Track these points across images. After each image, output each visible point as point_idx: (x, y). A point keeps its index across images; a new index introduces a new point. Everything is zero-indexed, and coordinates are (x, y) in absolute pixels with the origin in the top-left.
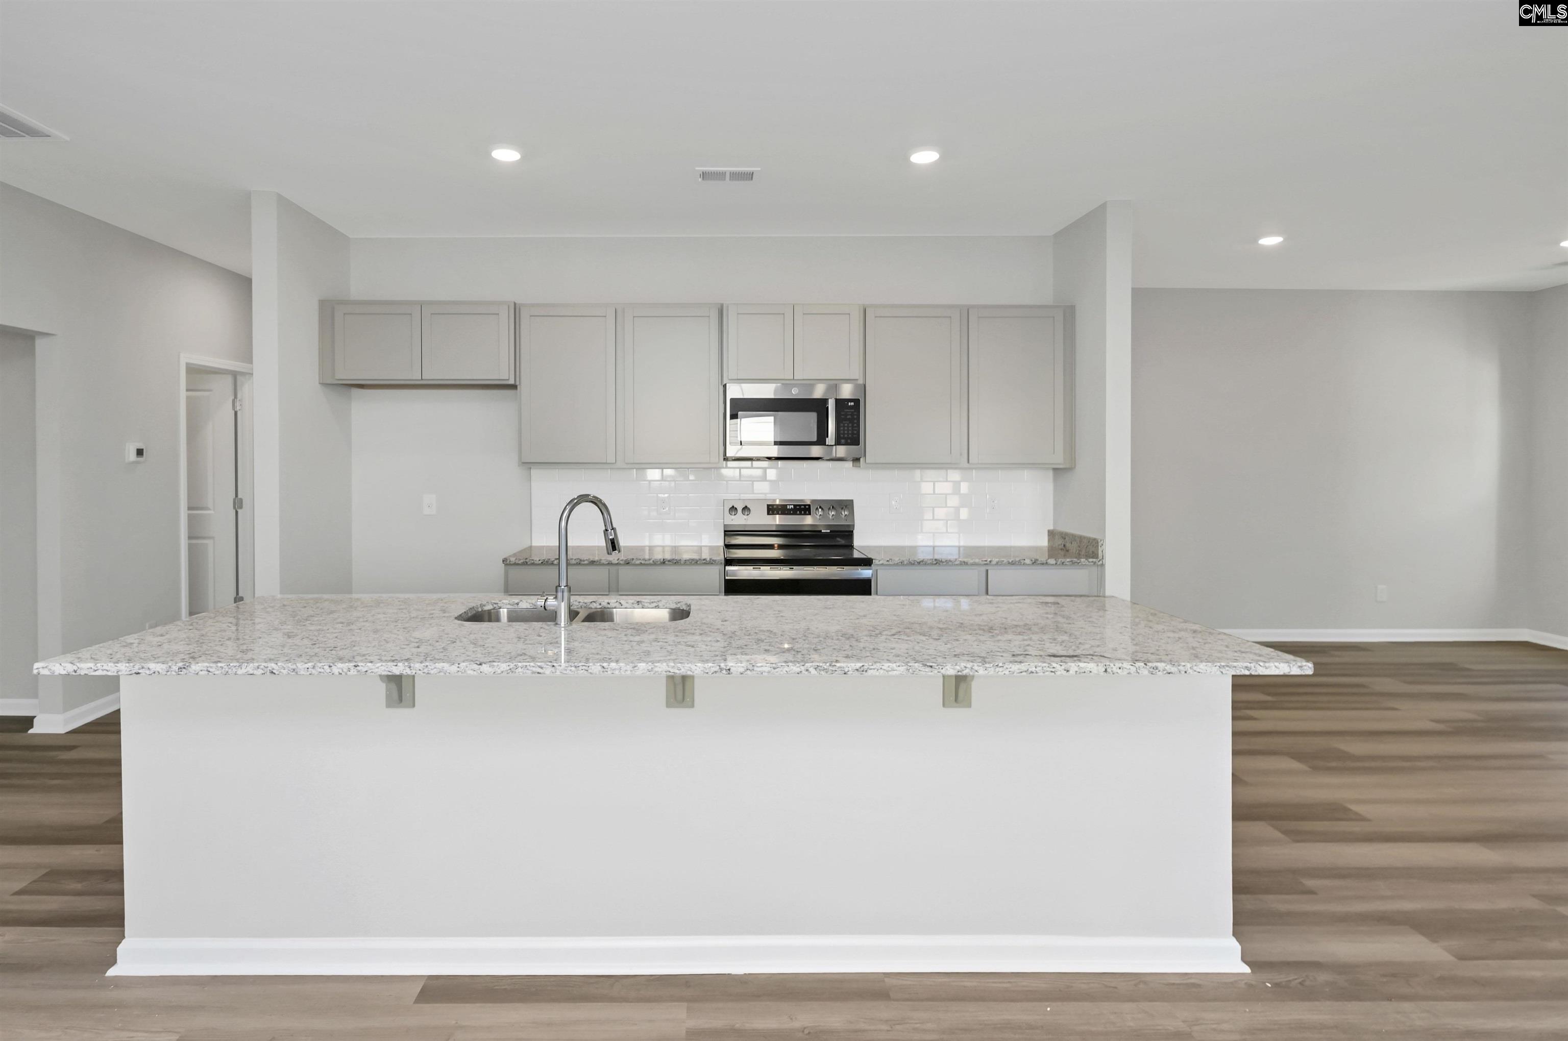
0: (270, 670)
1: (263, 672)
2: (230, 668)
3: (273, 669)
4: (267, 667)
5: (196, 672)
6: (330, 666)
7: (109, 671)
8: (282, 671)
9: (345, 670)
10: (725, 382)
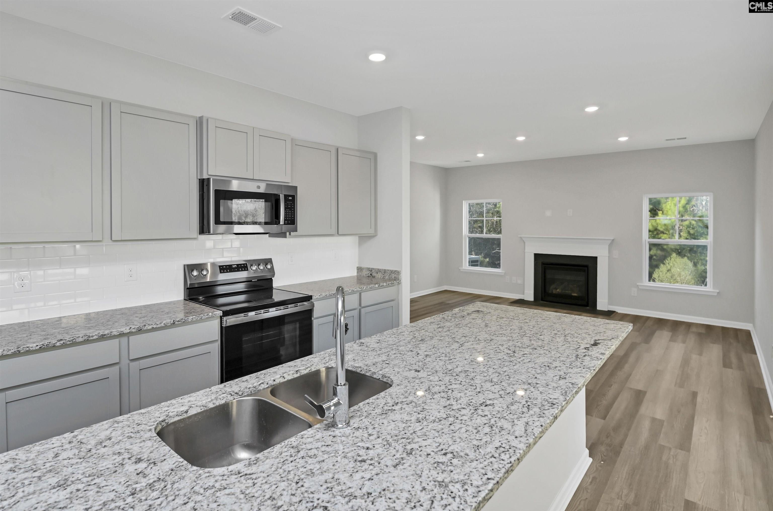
10: (205, 176)
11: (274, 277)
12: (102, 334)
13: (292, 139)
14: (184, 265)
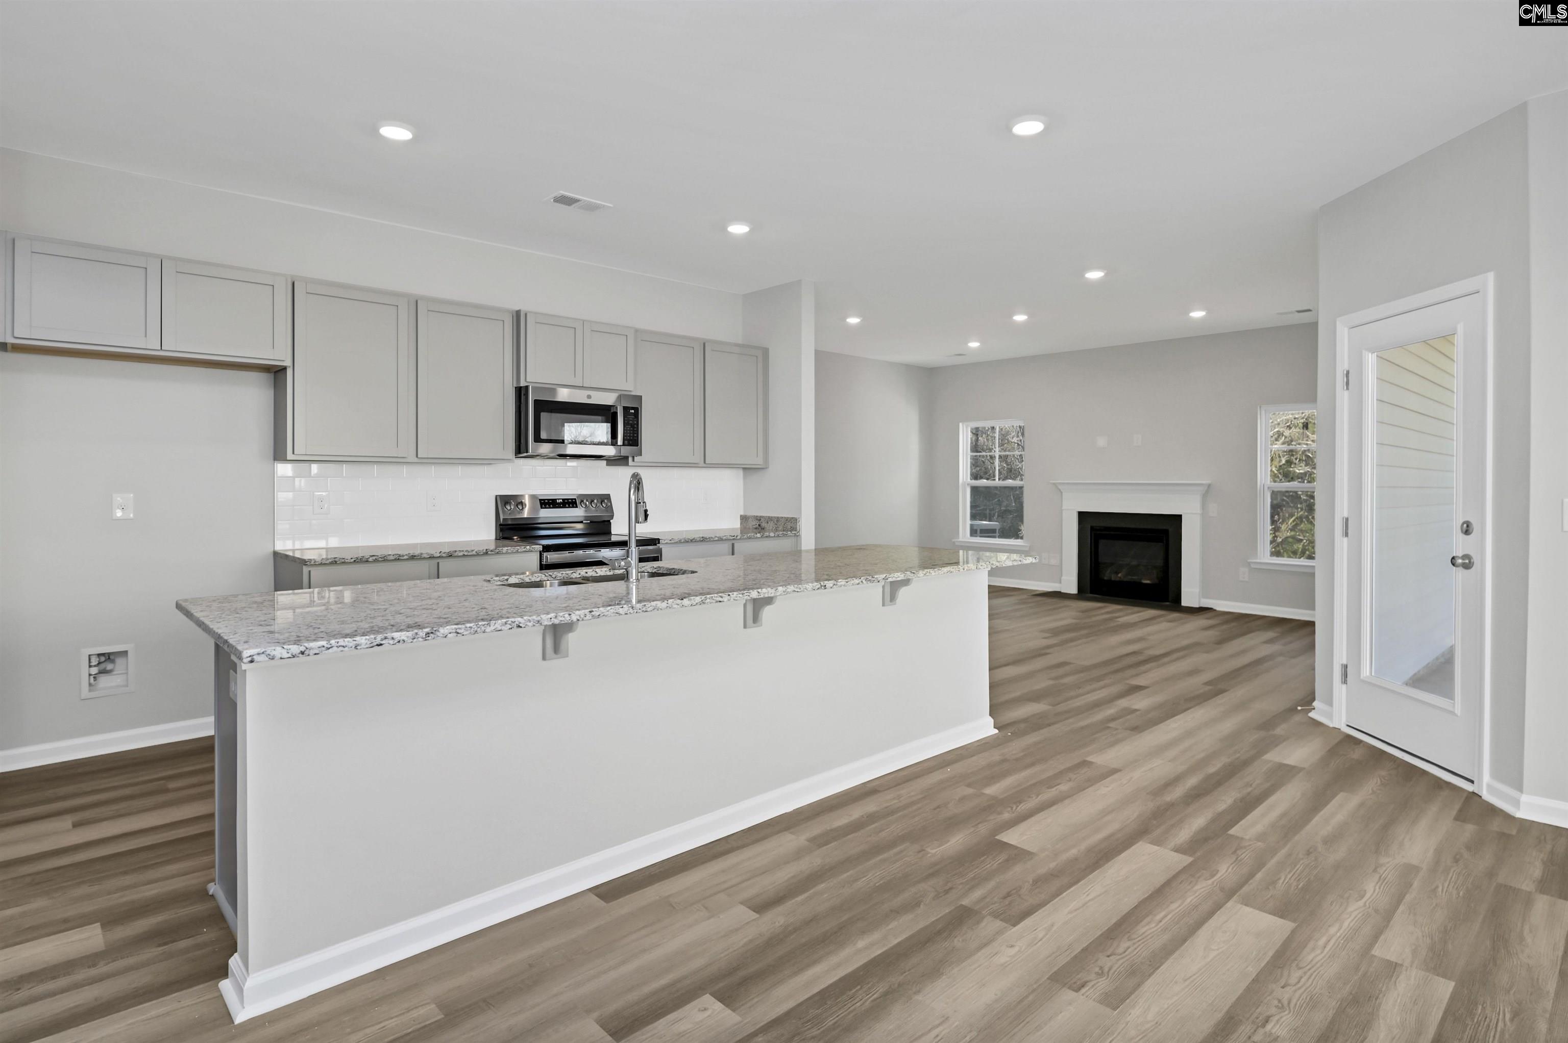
0: (517, 624)
1: (511, 627)
2: (479, 627)
3: (520, 623)
4: (515, 622)
5: (445, 636)
6: (570, 615)
7: (346, 646)
8: (528, 623)
9: (582, 616)
10: (523, 384)
11: (612, 519)
12: (412, 554)
13: (637, 331)
14: (496, 496)
